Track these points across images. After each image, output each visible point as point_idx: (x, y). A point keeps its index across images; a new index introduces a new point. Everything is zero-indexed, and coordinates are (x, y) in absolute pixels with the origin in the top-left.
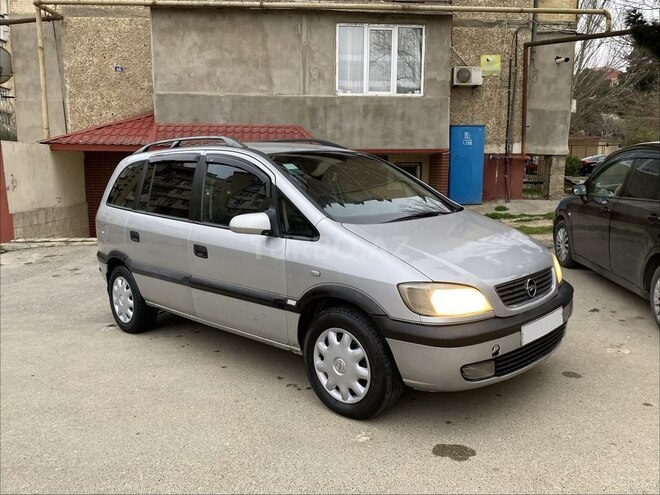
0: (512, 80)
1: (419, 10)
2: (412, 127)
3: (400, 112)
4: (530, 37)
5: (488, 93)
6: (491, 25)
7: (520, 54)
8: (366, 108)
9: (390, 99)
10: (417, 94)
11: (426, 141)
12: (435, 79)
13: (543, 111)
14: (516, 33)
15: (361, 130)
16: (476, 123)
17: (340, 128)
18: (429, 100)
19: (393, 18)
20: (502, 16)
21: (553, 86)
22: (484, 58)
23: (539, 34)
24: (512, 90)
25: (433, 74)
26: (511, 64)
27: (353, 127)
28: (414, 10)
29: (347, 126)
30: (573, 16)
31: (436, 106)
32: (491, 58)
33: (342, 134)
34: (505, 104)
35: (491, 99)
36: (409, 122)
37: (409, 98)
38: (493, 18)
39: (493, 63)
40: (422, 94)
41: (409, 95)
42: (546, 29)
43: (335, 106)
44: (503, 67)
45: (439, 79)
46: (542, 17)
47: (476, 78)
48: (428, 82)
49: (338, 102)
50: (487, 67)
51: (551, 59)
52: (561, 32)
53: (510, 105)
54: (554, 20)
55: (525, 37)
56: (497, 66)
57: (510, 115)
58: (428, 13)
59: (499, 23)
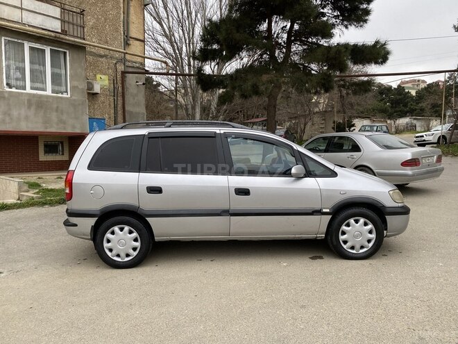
0: (116, 92)
1: (66, 40)
2: (64, 117)
3: (55, 106)
4: (123, 67)
5: (102, 99)
6: (101, 56)
7: (119, 77)
8: (29, 101)
9: (47, 97)
10: (65, 95)
11: (74, 127)
12: (77, 87)
13: (132, 112)
14: (116, 64)
15: (27, 118)
16: (96, 117)
17: (9, 115)
18: (74, 100)
19: (46, 41)
20: (107, 52)
21: (136, 98)
22: (98, 76)
23: (127, 66)
24: (116, 98)
25: (76, 83)
26: (114, 82)
27: (19, 114)
28: (63, 39)
29: (15, 113)
30: (143, 59)
31: (79, 104)
32: (103, 77)
33: (11, 119)
34: (113, 106)
35: (104, 102)
36: (62, 114)
37: (61, 98)
38: (102, 52)
39: (104, 80)
40: (69, 96)
41: (60, 95)
42: (130, 64)
43: (4, 98)
44: (110, 83)
45: (80, 87)
46: (128, 57)
47: (97, 89)
48: (73, 88)
49: (6, 95)
50: (101, 83)
51: (133, 83)
52: (138, 68)
53: (115, 107)
54: (134, 60)
55: (121, 68)
56: (106, 82)
57: (116, 113)
58: (71, 42)
59: (105, 56)
